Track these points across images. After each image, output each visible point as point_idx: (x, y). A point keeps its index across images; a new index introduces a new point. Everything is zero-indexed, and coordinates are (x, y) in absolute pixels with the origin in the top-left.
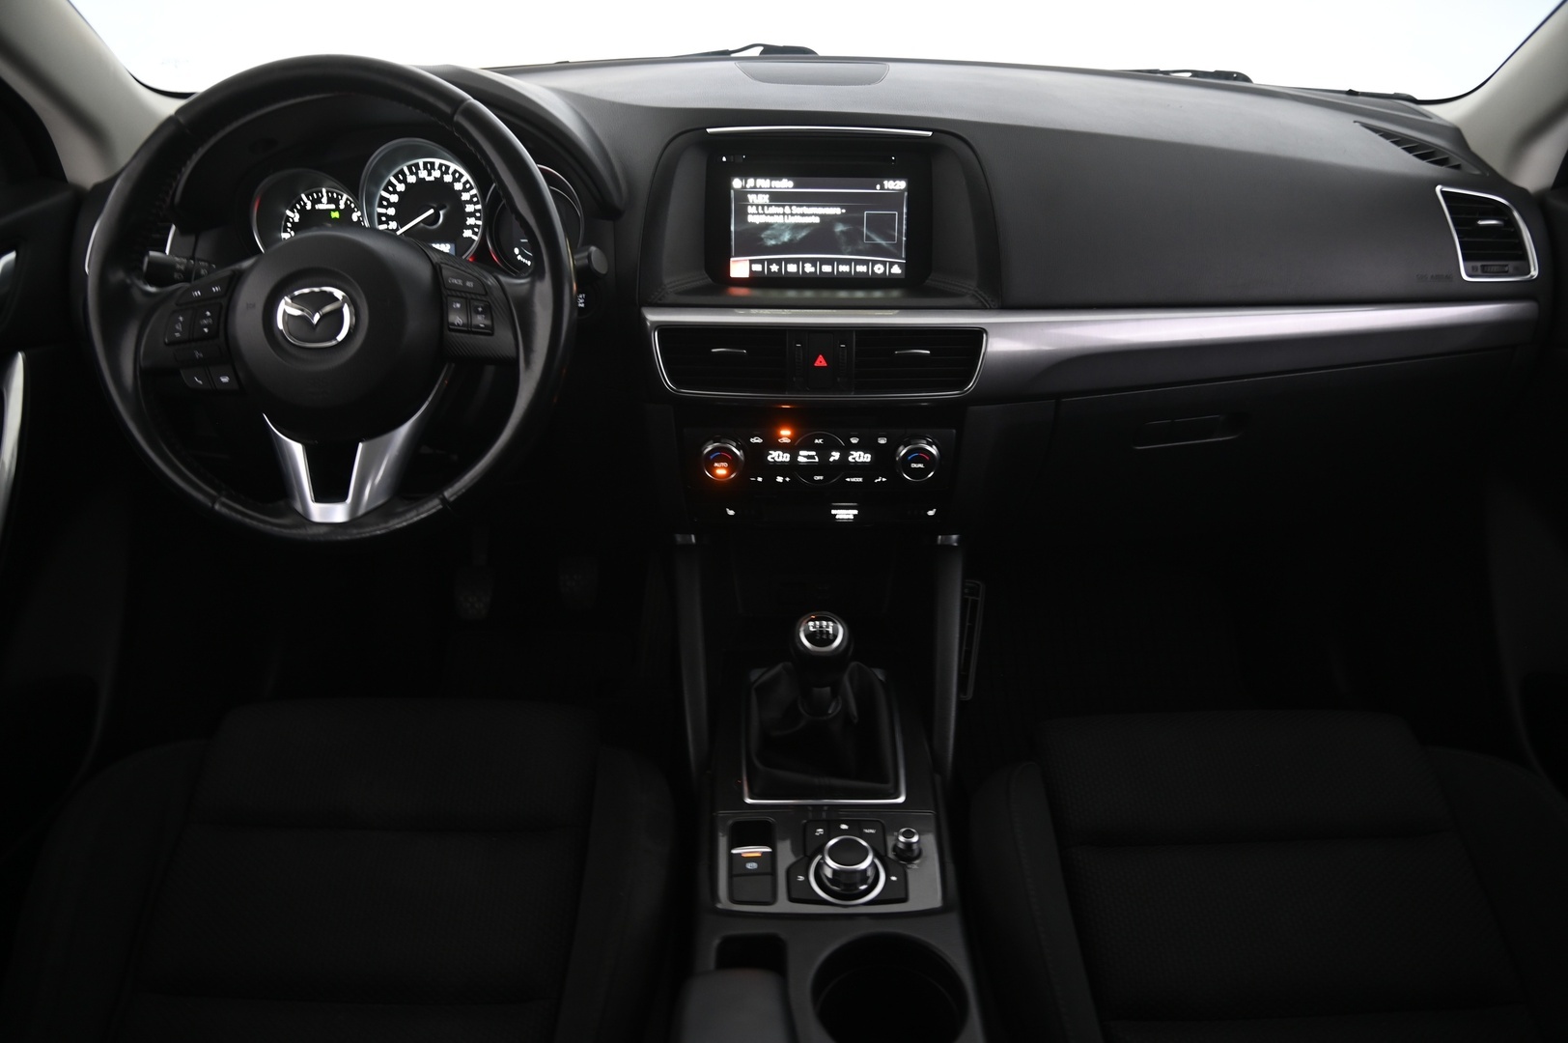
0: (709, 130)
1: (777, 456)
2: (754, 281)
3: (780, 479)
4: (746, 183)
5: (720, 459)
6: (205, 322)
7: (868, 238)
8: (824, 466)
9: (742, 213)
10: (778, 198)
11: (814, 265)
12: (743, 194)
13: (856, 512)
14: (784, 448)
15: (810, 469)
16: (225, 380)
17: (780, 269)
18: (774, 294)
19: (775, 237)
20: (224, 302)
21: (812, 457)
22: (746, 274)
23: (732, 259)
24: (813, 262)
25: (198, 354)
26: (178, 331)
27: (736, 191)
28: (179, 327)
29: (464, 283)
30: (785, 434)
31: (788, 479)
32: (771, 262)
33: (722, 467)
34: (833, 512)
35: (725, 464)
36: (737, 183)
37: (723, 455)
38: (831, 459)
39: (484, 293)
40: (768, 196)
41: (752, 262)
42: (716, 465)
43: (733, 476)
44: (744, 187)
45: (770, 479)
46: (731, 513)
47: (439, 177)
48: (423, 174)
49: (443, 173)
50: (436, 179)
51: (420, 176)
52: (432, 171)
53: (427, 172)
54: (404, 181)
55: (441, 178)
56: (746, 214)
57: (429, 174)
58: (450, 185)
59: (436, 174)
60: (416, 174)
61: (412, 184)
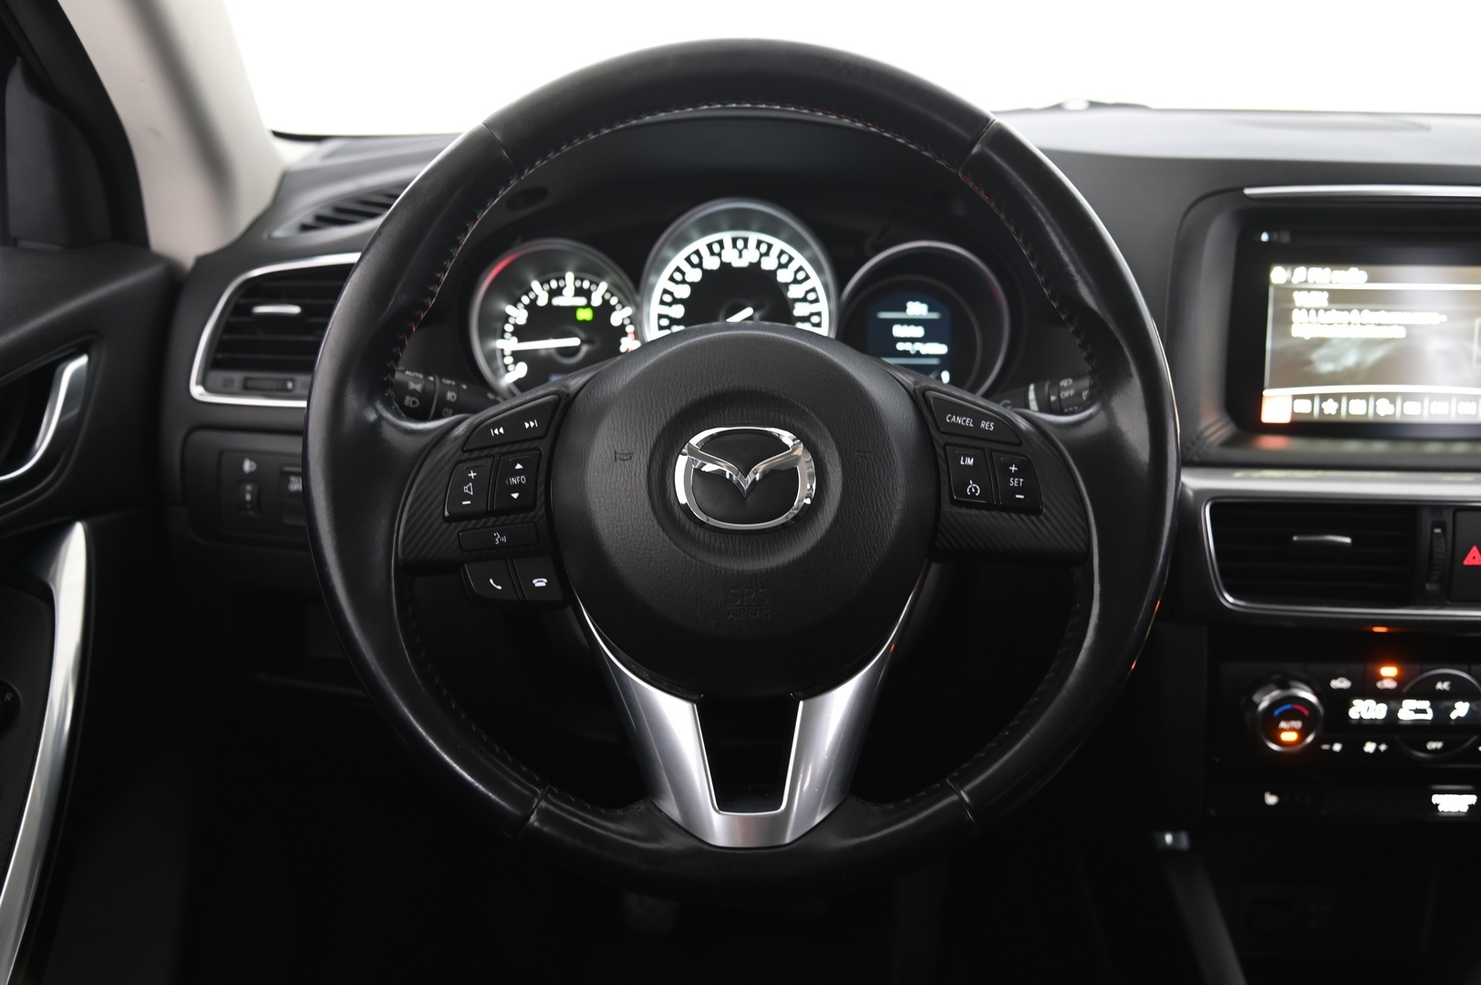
0: (1248, 191)
1: (1365, 710)
2: (1299, 428)
3: (1370, 747)
4: (1292, 275)
5: (1289, 716)
6: (514, 481)
8: (1440, 726)
9: (1285, 320)
10: (1340, 298)
11: (1393, 402)
12: (1287, 291)
13: (1472, 799)
14: (1380, 696)
15: (1419, 731)
16: (540, 583)
17: (1339, 410)
18: (1324, 447)
19: (1333, 359)
20: (544, 446)
21: (1424, 711)
22: (1284, 418)
23: (1266, 393)
24: (1393, 397)
25: (499, 538)
26: (467, 497)
27: (1278, 287)
28: (468, 489)
29: (977, 423)
30: (1389, 672)
31: (1383, 747)
32: (1324, 397)
33: (1292, 729)
34: (1436, 799)
35: (1298, 724)
36: (1278, 275)
37: (1294, 709)
38: (1453, 715)
39: (1017, 441)
40: (1326, 295)
41: (1295, 397)
42: (1283, 725)
43: (1310, 739)
44: (1289, 282)
45: (1354, 747)
46: (1271, 800)
47: (755, 260)
48: (730, 256)
49: (762, 255)
50: (751, 264)
51: (726, 259)
52: (744, 252)
53: (737, 253)
54: (700, 265)
55: (759, 262)
56: (1291, 323)
57: (741, 256)
58: (773, 273)
59: (751, 256)
60: (719, 255)
61: (712, 270)
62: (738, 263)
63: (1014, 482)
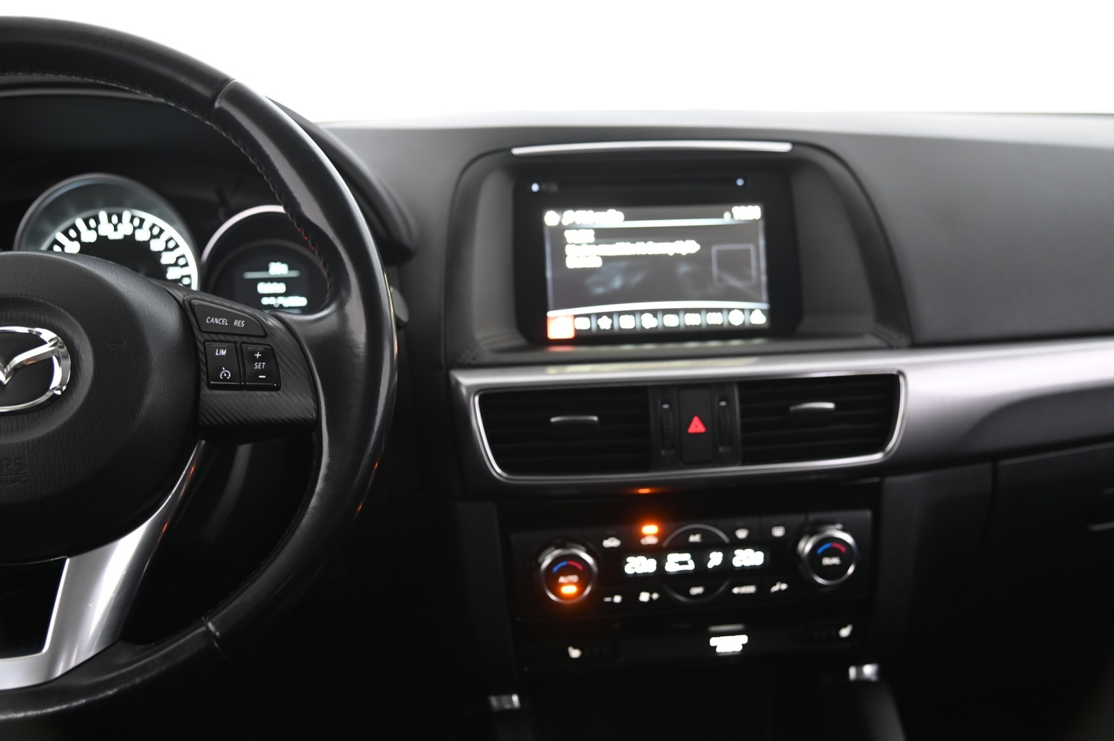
0: (515, 151)
1: (638, 565)
2: (582, 338)
3: (644, 597)
4: (562, 218)
5: (566, 571)
7: (720, 279)
8: (701, 574)
9: (560, 255)
10: (604, 235)
11: (655, 316)
12: (560, 230)
13: (744, 639)
14: (648, 551)
15: (684, 580)
17: (612, 325)
19: (604, 283)
21: (685, 563)
22: (570, 335)
23: (550, 314)
24: (654, 313)
27: (552, 228)
29: (231, 322)
30: (650, 532)
31: (655, 596)
32: (599, 315)
33: (570, 583)
34: (714, 641)
35: (574, 578)
36: (551, 218)
37: (570, 565)
38: (710, 565)
39: (262, 334)
40: (592, 232)
41: (575, 316)
42: (562, 579)
43: (588, 590)
44: (560, 223)
45: (630, 598)
46: (575, 653)
47: (129, 232)
48: (106, 230)
49: (135, 228)
50: (126, 236)
51: (102, 232)
52: (120, 226)
53: (113, 228)
54: (78, 239)
55: (133, 234)
56: (565, 256)
57: (116, 229)
58: (147, 243)
59: (125, 229)
60: (96, 229)
61: (90, 243)
62: (113, 236)
63: (258, 366)
